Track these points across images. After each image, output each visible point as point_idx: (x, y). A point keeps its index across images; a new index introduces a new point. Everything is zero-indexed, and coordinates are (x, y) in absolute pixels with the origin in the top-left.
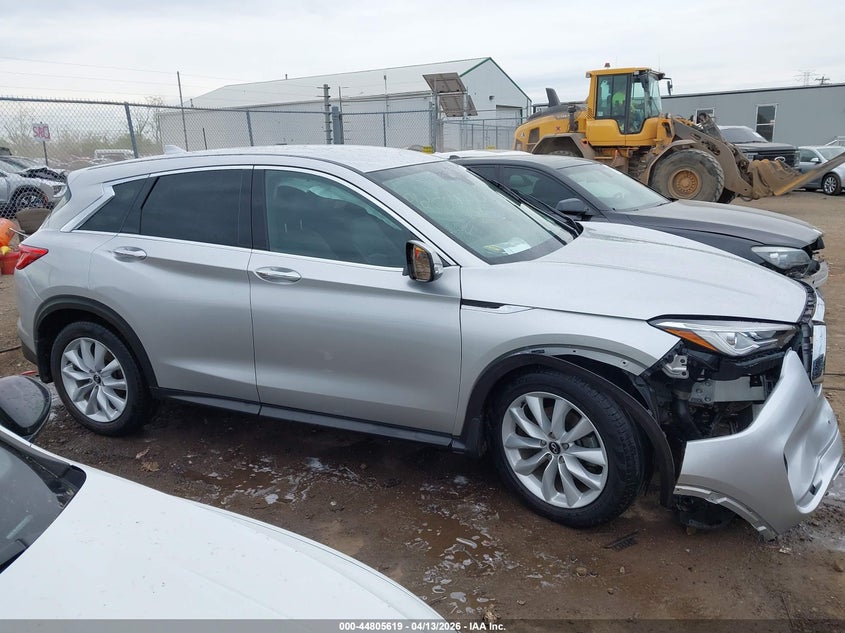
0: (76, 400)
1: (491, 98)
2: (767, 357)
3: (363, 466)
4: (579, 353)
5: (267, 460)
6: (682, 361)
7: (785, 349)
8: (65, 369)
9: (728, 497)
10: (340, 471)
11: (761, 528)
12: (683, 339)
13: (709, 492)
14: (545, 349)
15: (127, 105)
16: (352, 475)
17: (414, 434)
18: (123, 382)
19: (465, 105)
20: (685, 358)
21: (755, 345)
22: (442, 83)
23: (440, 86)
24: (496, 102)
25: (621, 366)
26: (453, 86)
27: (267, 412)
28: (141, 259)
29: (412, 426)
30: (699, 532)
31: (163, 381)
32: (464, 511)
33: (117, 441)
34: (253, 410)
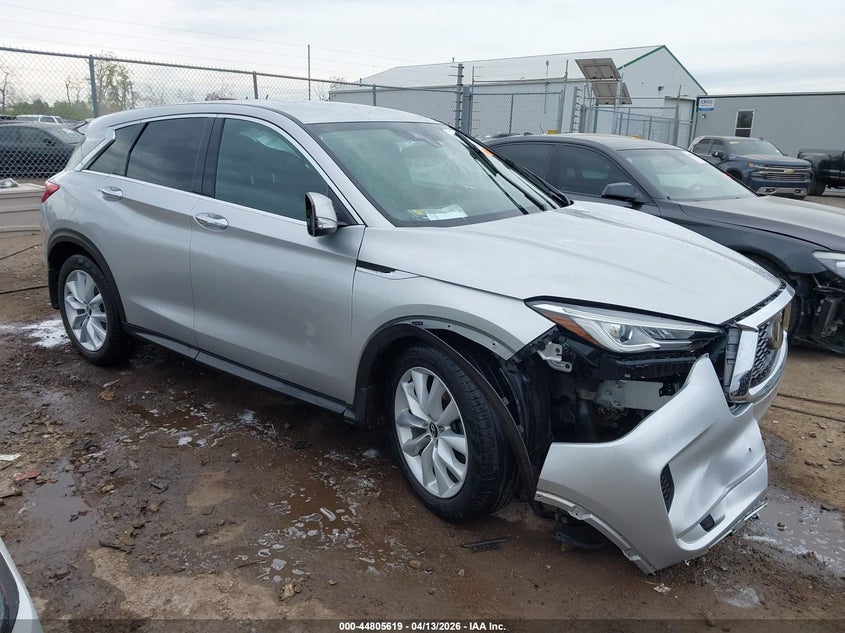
0: (75, 328)
1: (660, 88)
2: (667, 360)
3: (287, 426)
4: (453, 328)
5: (209, 407)
6: (558, 350)
7: (698, 354)
8: (68, 298)
9: (595, 515)
10: (265, 427)
11: (636, 558)
12: (558, 325)
13: (572, 505)
14: (425, 322)
15: (255, 74)
16: (273, 432)
17: (314, 397)
18: (104, 315)
19: (619, 92)
20: (560, 347)
21: (655, 345)
22: (595, 69)
23: (593, 71)
24: (664, 93)
25: (490, 346)
26: (607, 71)
27: (203, 358)
28: (120, 199)
29: (315, 389)
30: (574, 551)
31: (131, 318)
32: (349, 483)
33: (100, 369)
34: (191, 354)
